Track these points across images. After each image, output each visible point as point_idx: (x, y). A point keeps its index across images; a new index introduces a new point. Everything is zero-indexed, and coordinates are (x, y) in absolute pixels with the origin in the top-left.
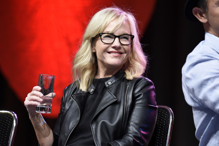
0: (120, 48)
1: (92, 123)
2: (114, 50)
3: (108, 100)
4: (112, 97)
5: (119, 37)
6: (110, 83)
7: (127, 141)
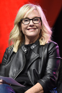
0: (33, 26)
1: (27, 71)
2: (30, 27)
3: (34, 57)
4: (36, 55)
5: (32, 20)
6: (33, 47)
7: (46, 79)
